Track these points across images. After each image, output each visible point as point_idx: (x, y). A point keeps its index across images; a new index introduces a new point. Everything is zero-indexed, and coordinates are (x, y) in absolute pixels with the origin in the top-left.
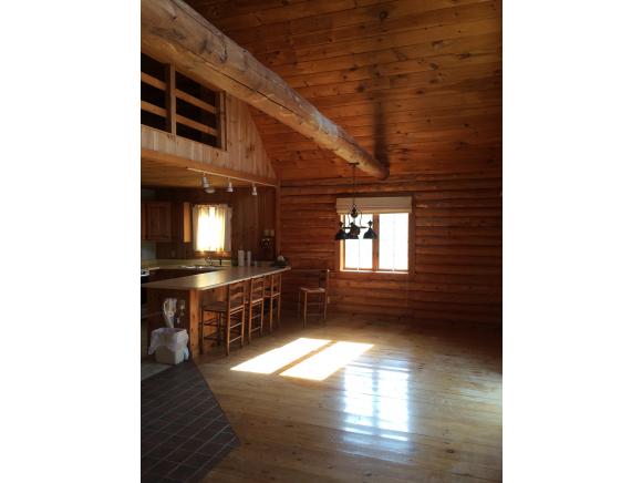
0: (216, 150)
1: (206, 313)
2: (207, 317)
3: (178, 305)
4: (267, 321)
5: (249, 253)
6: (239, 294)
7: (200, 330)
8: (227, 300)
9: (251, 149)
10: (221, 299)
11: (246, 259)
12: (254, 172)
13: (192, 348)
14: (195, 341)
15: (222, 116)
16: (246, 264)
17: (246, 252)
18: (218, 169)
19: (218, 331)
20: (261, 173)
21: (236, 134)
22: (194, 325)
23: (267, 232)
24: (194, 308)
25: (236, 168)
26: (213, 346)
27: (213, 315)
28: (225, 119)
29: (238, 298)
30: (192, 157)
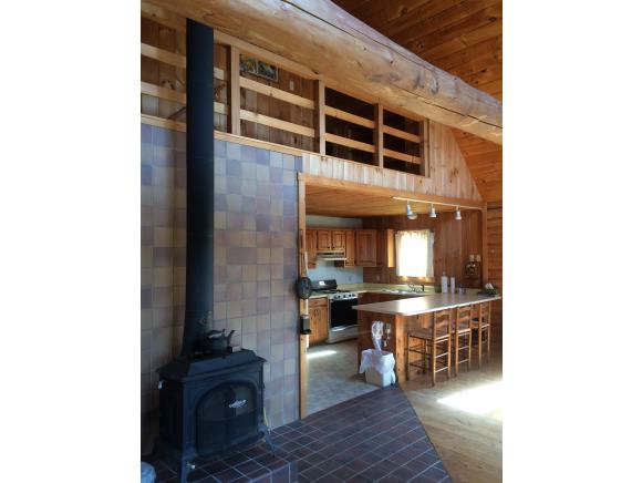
0: (420, 178)
1: (411, 339)
2: (412, 343)
3: (385, 328)
4: (475, 354)
5: (453, 280)
6: (444, 323)
7: (406, 355)
8: (432, 327)
9: (455, 173)
10: (426, 326)
11: (449, 286)
12: (458, 195)
13: (399, 373)
14: (401, 366)
15: (425, 144)
16: (449, 291)
17: (449, 278)
18: (421, 196)
19: (424, 359)
20: (465, 197)
21: (440, 160)
22: (400, 349)
23: (472, 257)
24: (399, 333)
25: (439, 193)
26: (418, 373)
27: (418, 342)
28: (428, 147)
29: (443, 327)
30: (397, 186)
